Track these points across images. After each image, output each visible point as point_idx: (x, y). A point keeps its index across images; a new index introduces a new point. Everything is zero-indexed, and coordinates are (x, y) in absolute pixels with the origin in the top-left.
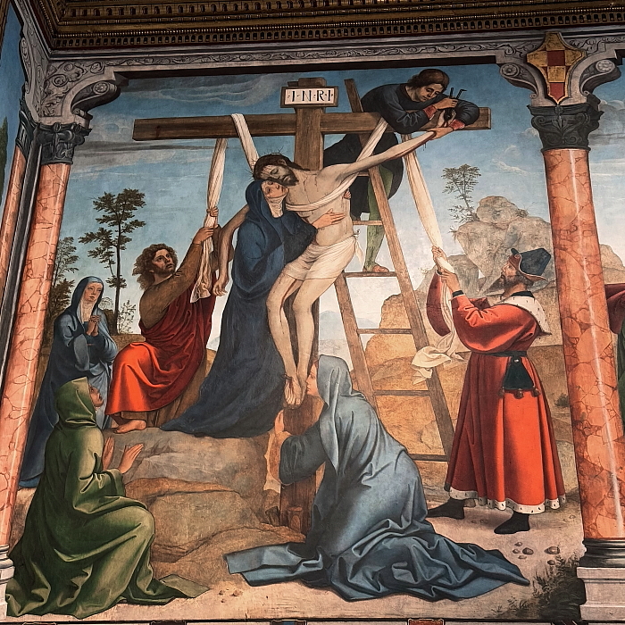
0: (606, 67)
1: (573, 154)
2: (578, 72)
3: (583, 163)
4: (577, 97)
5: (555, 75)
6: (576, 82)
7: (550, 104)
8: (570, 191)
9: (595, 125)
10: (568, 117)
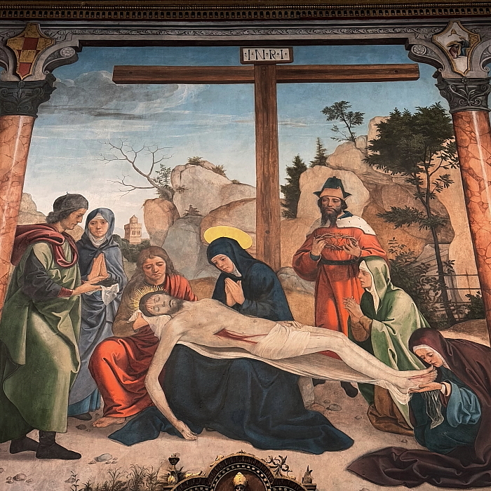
0: (68, 53)
1: (23, 119)
2: (45, 56)
3: (28, 127)
4: (39, 75)
5: (26, 57)
6: (41, 63)
7: (16, 79)
8: (12, 149)
9: (47, 98)
10: (27, 91)
